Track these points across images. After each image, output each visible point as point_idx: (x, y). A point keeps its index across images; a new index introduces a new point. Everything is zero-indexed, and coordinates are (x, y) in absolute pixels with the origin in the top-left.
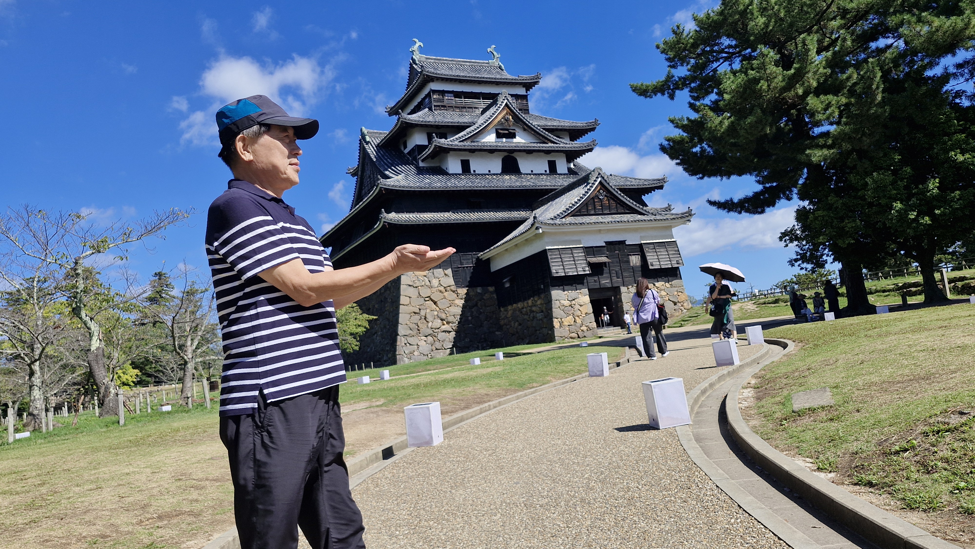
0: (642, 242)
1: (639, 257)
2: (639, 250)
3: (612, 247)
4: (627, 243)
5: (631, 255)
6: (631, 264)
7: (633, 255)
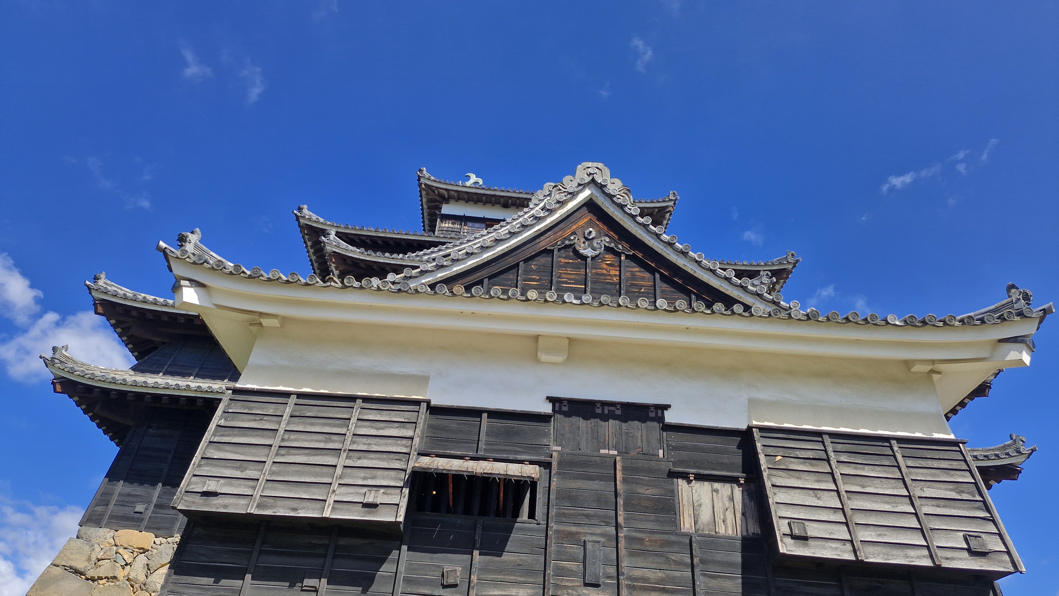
0: (755, 423)
1: (738, 492)
2: (738, 459)
3: (582, 424)
4: (670, 417)
5: (685, 476)
6: (687, 525)
7: (700, 478)
